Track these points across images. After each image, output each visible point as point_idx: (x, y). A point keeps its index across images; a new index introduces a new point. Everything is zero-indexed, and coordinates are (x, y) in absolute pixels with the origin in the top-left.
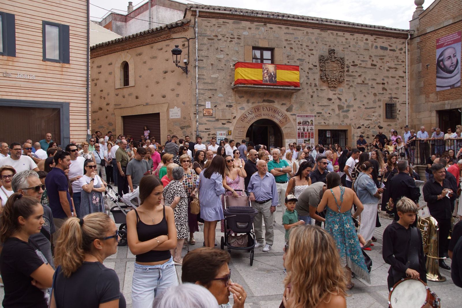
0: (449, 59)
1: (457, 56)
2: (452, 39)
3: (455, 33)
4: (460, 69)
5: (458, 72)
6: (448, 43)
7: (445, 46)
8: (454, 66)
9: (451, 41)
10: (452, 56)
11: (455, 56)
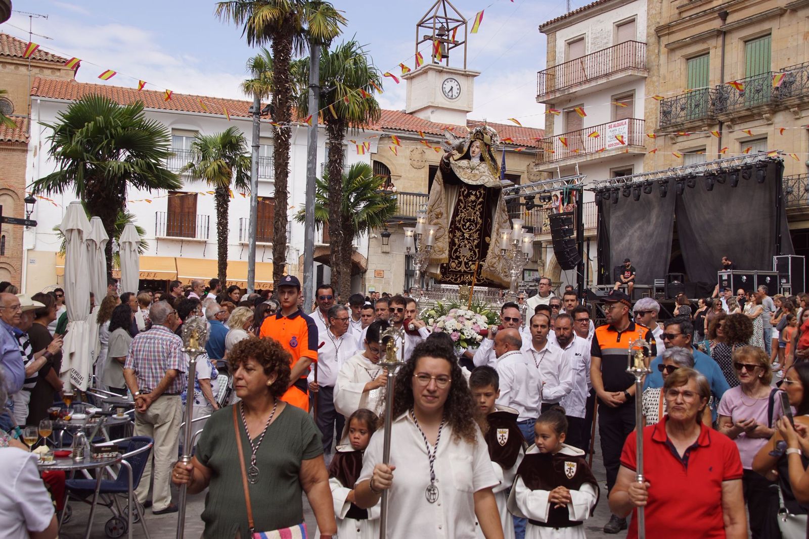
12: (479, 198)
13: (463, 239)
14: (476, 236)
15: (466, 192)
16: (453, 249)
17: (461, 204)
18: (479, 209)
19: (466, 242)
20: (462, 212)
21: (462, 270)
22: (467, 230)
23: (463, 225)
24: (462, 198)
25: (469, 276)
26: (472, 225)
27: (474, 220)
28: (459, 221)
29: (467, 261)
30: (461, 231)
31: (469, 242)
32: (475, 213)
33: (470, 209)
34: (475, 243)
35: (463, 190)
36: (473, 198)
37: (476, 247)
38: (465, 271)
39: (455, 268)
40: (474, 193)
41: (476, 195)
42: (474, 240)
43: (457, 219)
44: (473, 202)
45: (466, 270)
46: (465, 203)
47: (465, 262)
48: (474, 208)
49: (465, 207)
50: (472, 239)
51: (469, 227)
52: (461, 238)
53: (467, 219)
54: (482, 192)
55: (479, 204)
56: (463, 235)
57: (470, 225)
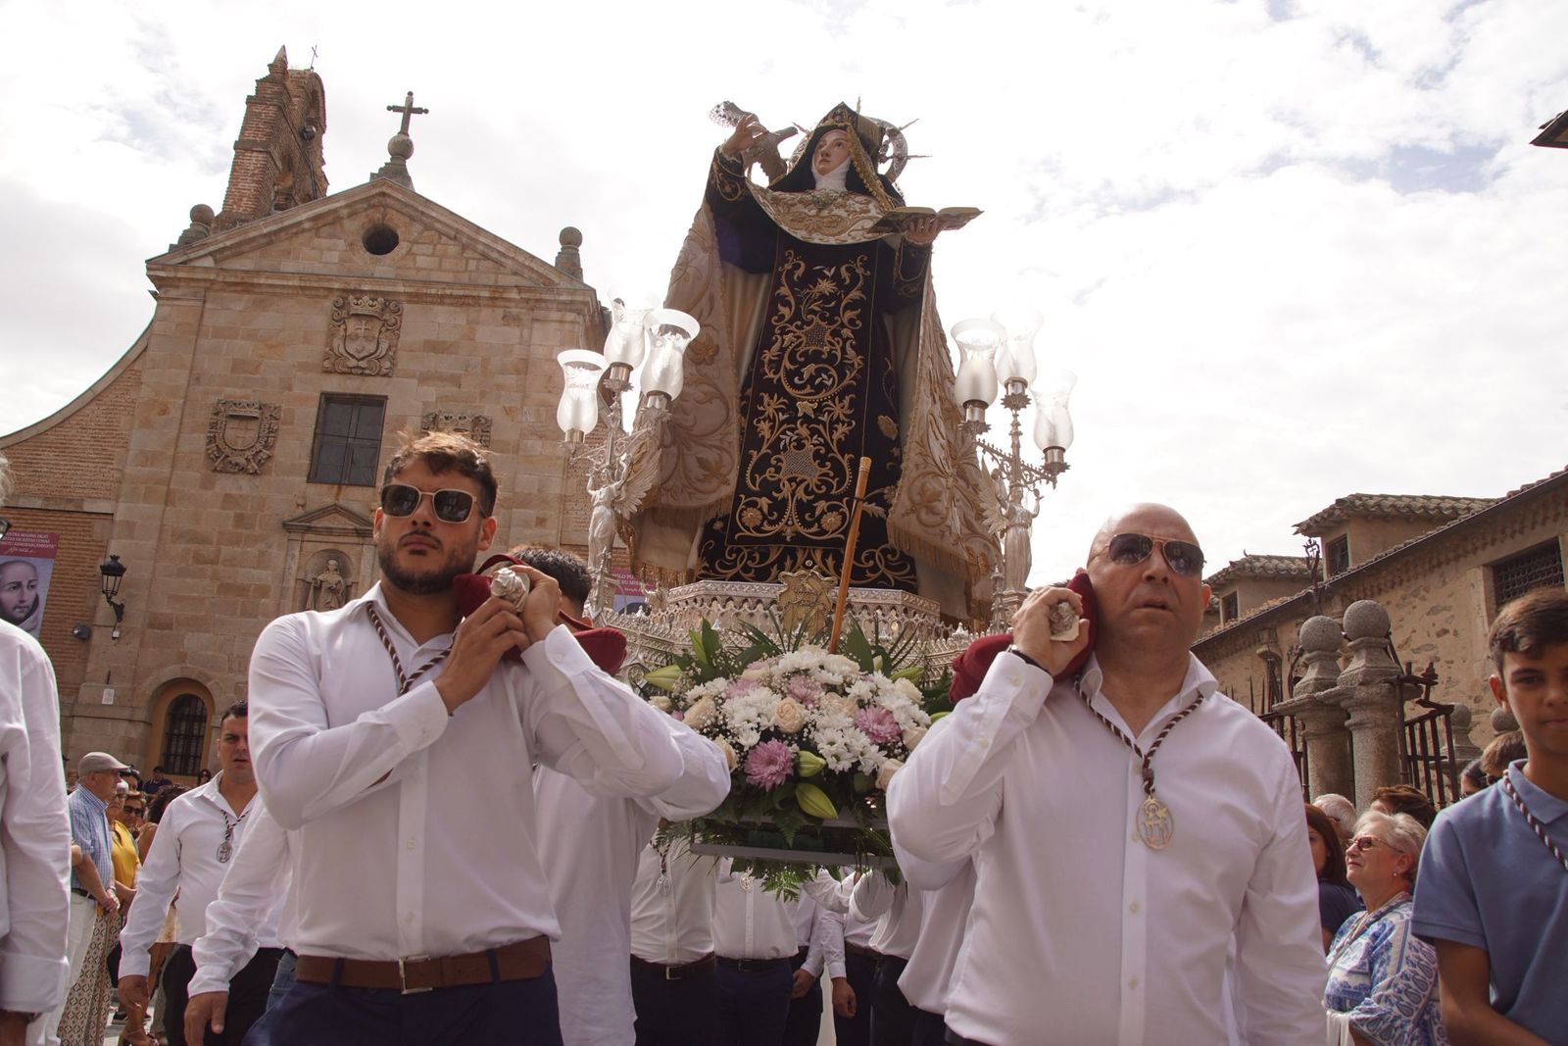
0: (14, 588)
1: (39, 587)
2: (33, 545)
3: (44, 534)
4: (40, 623)
5: (35, 627)
6: (22, 550)
7: (10, 554)
8: (26, 610)
9: (30, 549)
10: (25, 583)
11: (33, 587)
12: (849, 289)
13: (792, 420)
14: (840, 409)
15: (800, 272)
16: (751, 456)
17: (785, 311)
18: (852, 321)
19: (804, 431)
20: (784, 332)
21: (789, 534)
22: (808, 390)
23: (790, 375)
24: (784, 290)
25: (818, 556)
26: (826, 371)
27: (832, 357)
28: (776, 364)
29: (805, 498)
30: (784, 393)
31: (814, 432)
32: (835, 333)
33: (816, 319)
34: (836, 436)
35: (788, 267)
36: (825, 286)
37: (843, 447)
38: (798, 538)
39: (758, 529)
40: (829, 273)
41: (837, 278)
42: (832, 423)
43: (768, 355)
44: (825, 298)
45: (802, 530)
46: (799, 301)
47: (799, 502)
48: (830, 316)
49: (797, 316)
50: (825, 418)
51: (812, 379)
52: (782, 417)
53: (804, 354)
54: (860, 271)
55: (849, 307)
56: (791, 406)
57: (819, 371)
